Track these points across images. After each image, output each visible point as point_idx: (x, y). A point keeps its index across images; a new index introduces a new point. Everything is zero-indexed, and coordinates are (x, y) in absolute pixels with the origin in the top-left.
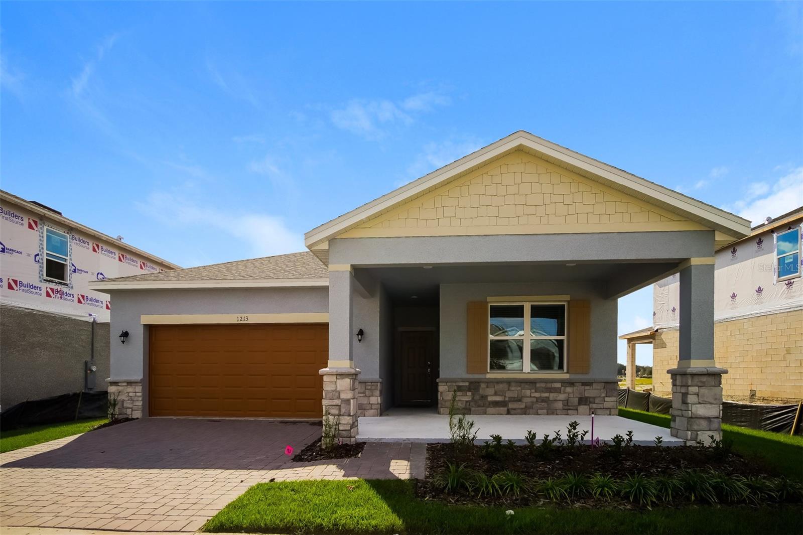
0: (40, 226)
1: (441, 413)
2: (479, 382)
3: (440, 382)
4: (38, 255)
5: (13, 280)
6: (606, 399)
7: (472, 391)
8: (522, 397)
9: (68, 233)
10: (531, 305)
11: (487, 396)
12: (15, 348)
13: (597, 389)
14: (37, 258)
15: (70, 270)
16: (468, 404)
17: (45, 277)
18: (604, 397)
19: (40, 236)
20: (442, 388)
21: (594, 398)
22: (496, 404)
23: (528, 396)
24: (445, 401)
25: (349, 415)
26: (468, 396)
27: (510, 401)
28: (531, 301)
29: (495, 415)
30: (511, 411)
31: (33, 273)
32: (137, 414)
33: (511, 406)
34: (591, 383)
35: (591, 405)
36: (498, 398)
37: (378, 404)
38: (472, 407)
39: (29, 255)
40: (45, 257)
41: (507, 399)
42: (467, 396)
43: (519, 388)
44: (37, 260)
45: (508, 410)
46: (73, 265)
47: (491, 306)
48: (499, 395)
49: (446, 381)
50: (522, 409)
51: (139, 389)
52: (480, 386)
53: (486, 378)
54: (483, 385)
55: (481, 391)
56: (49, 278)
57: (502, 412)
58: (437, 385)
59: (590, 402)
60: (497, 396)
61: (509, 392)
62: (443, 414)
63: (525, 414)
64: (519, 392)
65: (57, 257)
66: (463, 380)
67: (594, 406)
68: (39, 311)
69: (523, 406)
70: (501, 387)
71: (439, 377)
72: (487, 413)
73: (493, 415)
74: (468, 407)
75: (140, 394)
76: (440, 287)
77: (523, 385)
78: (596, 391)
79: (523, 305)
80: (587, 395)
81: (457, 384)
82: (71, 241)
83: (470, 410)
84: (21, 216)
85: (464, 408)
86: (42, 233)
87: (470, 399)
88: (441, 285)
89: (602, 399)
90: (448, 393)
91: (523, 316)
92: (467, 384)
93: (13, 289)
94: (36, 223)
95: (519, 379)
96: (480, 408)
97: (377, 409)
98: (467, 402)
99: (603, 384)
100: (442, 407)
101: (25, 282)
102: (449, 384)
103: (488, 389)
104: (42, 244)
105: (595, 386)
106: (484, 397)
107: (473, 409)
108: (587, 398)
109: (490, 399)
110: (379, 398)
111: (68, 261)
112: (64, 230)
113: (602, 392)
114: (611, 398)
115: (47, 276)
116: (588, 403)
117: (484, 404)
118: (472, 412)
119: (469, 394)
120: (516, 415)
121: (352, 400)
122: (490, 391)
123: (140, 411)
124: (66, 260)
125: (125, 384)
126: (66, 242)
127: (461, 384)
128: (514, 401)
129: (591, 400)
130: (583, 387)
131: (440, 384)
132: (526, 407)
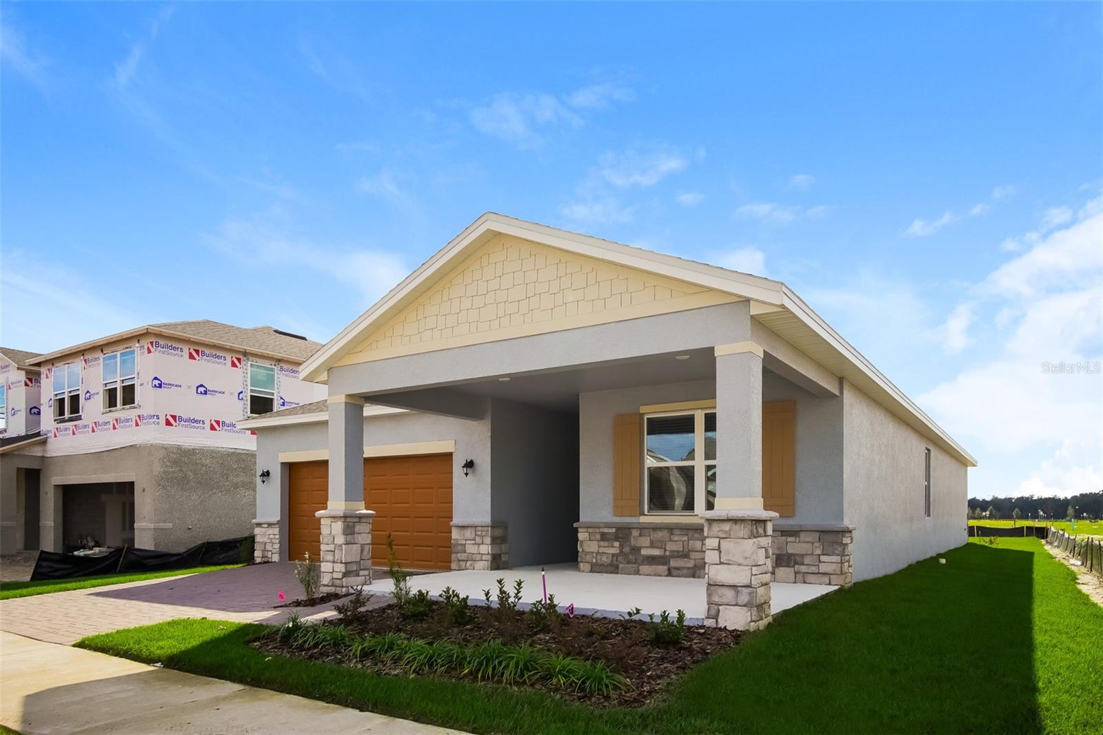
0: (244, 363)
1: (581, 570)
2: (630, 529)
3: (581, 527)
4: (242, 392)
5: (216, 421)
6: (823, 558)
7: (621, 540)
8: (690, 551)
9: (275, 365)
10: (706, 414)
11: (639, 549)
12: (218, 489)
13: (808, 542)
14: (241, 395)
15: (278, 404)
16: (615, 559)
17: (249, 415)
18: (819, 555)
19: (244, 372)
20: (582, 536)
21: (802, 556)
22: (652, 560)
23: (698, 550)
24: (587, 553)
25: (341, 563)
26: (615, 548)
27: (672, 557)
28: (705, 408)
29: (651, 575)
30: (673, 571)
31: (238, 410)
32: (276, 558)
33: (673, 563)
34: (797, 531)
35: (796, 566)
36: (656, 552)
37: (489, 554)
38: (621, 563)
39: (232, 394)
40: (249, 394)
41: (667, 553)
42: (613, 547)
43: (685, 538)
44: (240, 398)
45: (669, 569)
46: (281, 398)
47: (648, 419)
48: (657, 548)
49: (589, 526)
50: (689, 568)
51: (276, 531)
52: (631, 533)
53: (640, 523)
54: (635, 533)
55: (633, 542)
56: (254, 415)
57: (660, 573)
58: (576, 531)
59: (796, 563)
60: (655, 549)
61: (670, 543)
62: (583, 572)
63: (694, 576)
64: (686, 544)
65: (263, 392)
66: (608, 525)
67: (803, 569)
68: (244, 450)
69: (691, 564)
70: (660, 535)
71: (578, 520)
72: (641, 572)
73: (647, 575)
74: (615, 562)
75: (277, 537)
76: (580, 397)
77: (690, 533)
78: (804, 545)
79: (694, 415)
80: (790, 551)
81: (602, 530)
82: (279, 372)
83: (617, 567)
84: (223, 356)
85: (609, 564)
86: (246, 369)
87: (618, 552)
88: (580, 394)
89: (816, 557)
90: (589, 542)
91: (693, 431)
92: (614, 530)
93: (215, 429)
94: (239, 360)
95: (686, 523)
96: (630, 566)
97: (488, 561)
98: (613, 555)
99: (818, 534)
100: (581, 562)
101: (227, 422)
102: (590, 530)
103: (642, 538)
104: (246, 381)
105: (803, 536)
106: (636, 550)
107: (621, 565)
108: (790, 556)
109: (644, 552)
110: (490, 546)
111: (275, 395)
112: (271, 362)
113: (816, 547)
114: (831, 557)
115: (251, 413)
116: (793, 564)
117: (636, 559)
118: (620, 570)
119: (617, 544)
120: (680, 576)
121: (344, 546)
122: (645, 541)
123: (278, 555)
124: (273, 394)
125: (266, 526)
126: (273, 375)
127: (606, 530)
128: (678, 557)
129: (798, 559)
130: (784, 538)
131: (580, 530)
132: (695, 566)
